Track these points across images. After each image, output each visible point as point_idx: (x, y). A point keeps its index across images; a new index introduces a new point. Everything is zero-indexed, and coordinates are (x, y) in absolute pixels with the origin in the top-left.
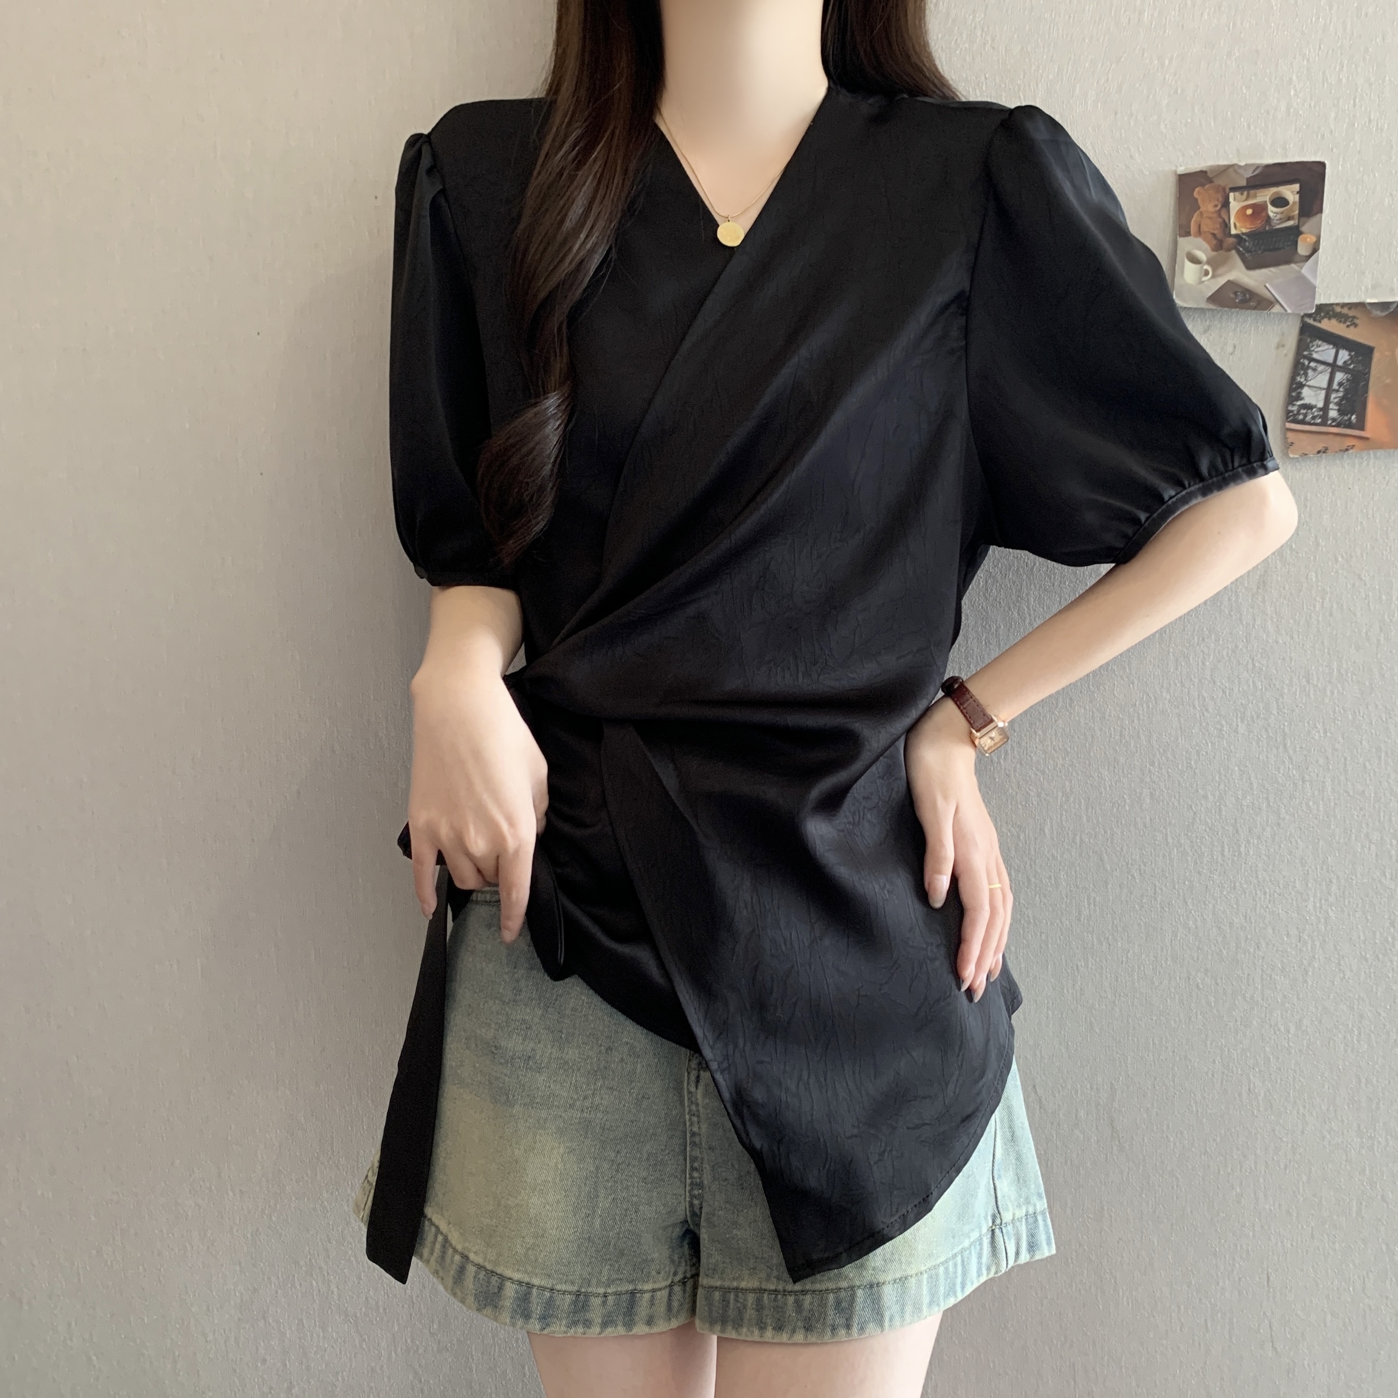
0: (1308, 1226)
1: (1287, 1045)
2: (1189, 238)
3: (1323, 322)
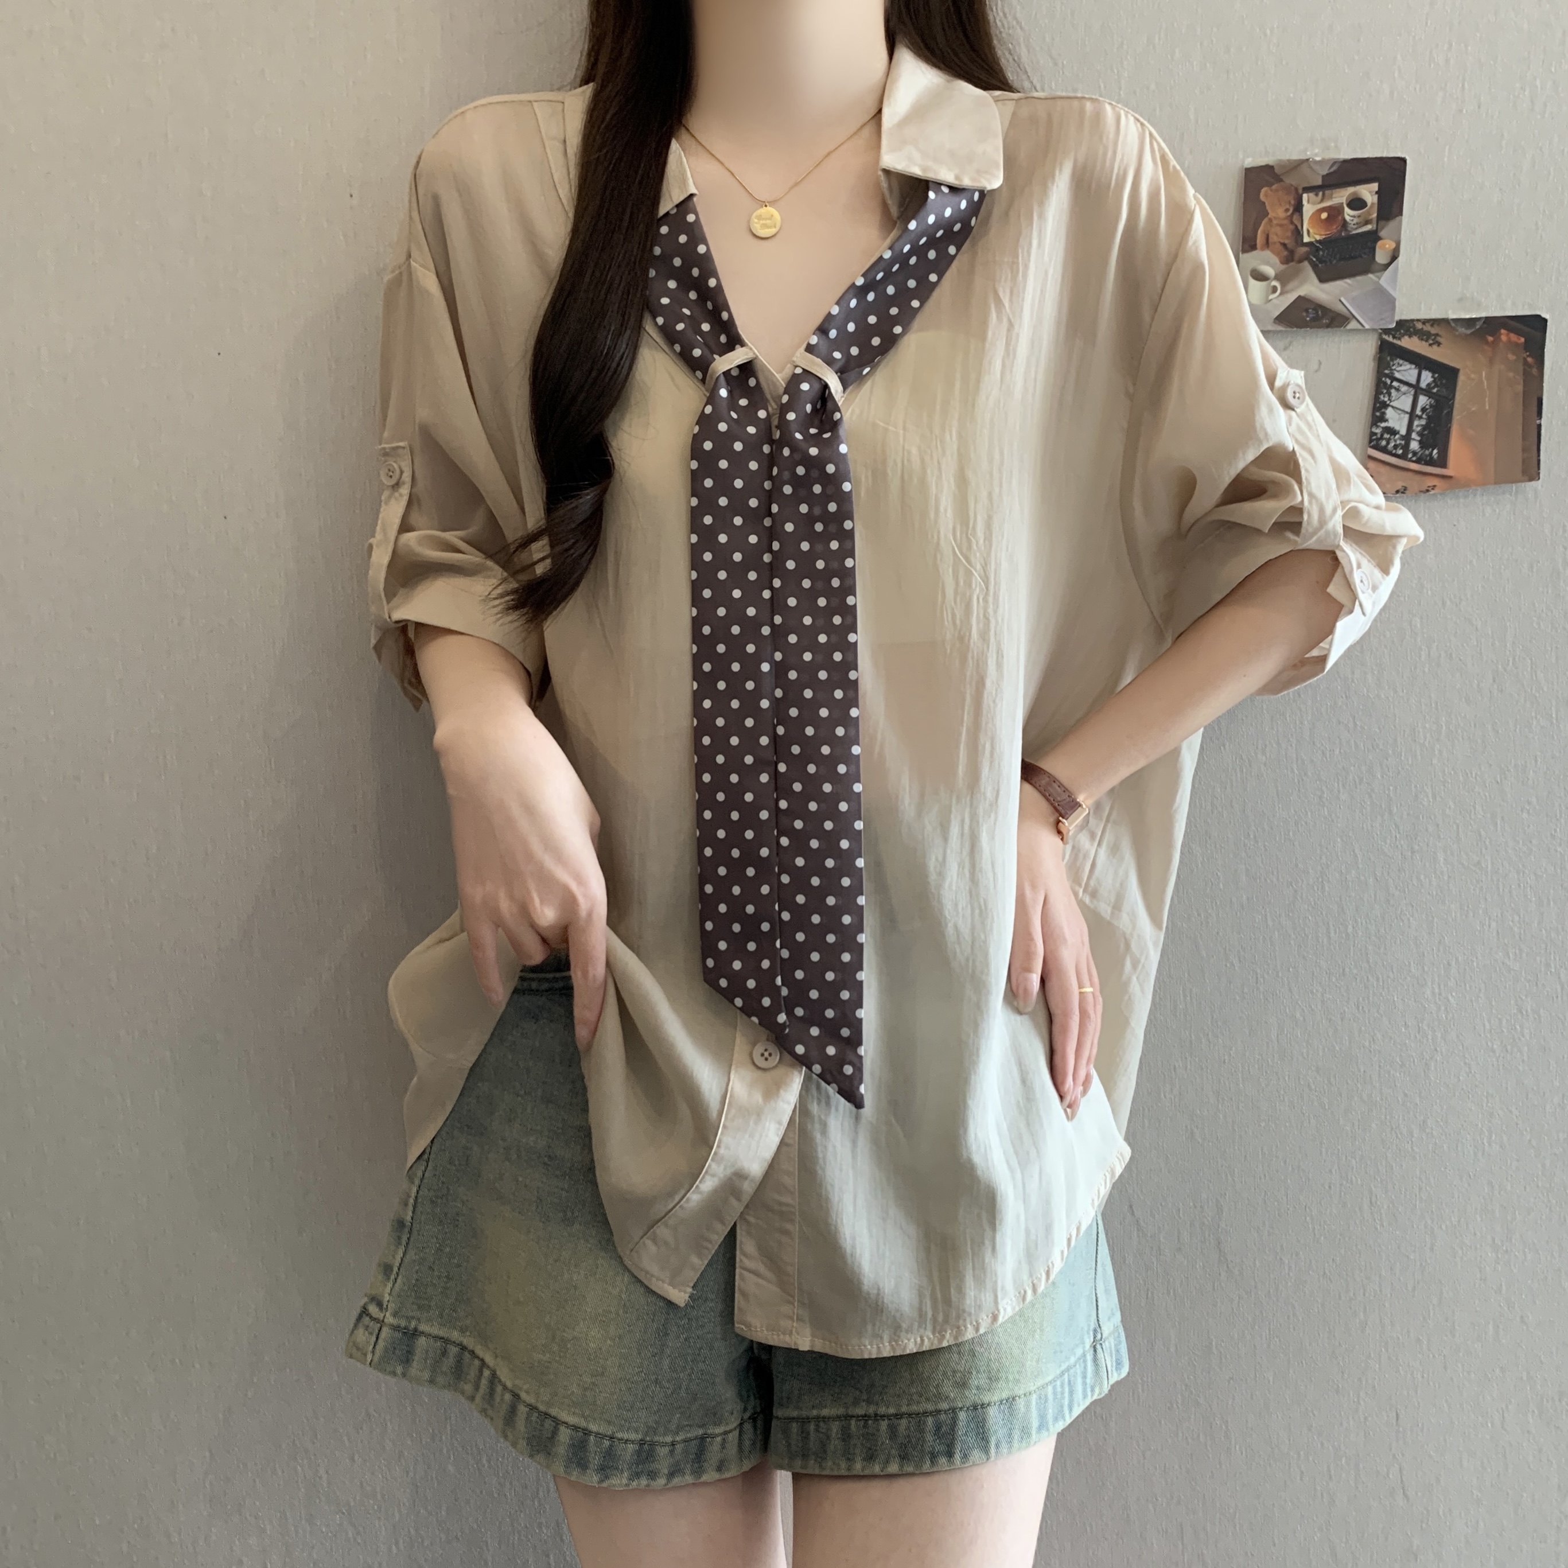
0: (1440, 1355)
1: (1410, 1149)
2: (1254, 253)
3: (1402, 340)
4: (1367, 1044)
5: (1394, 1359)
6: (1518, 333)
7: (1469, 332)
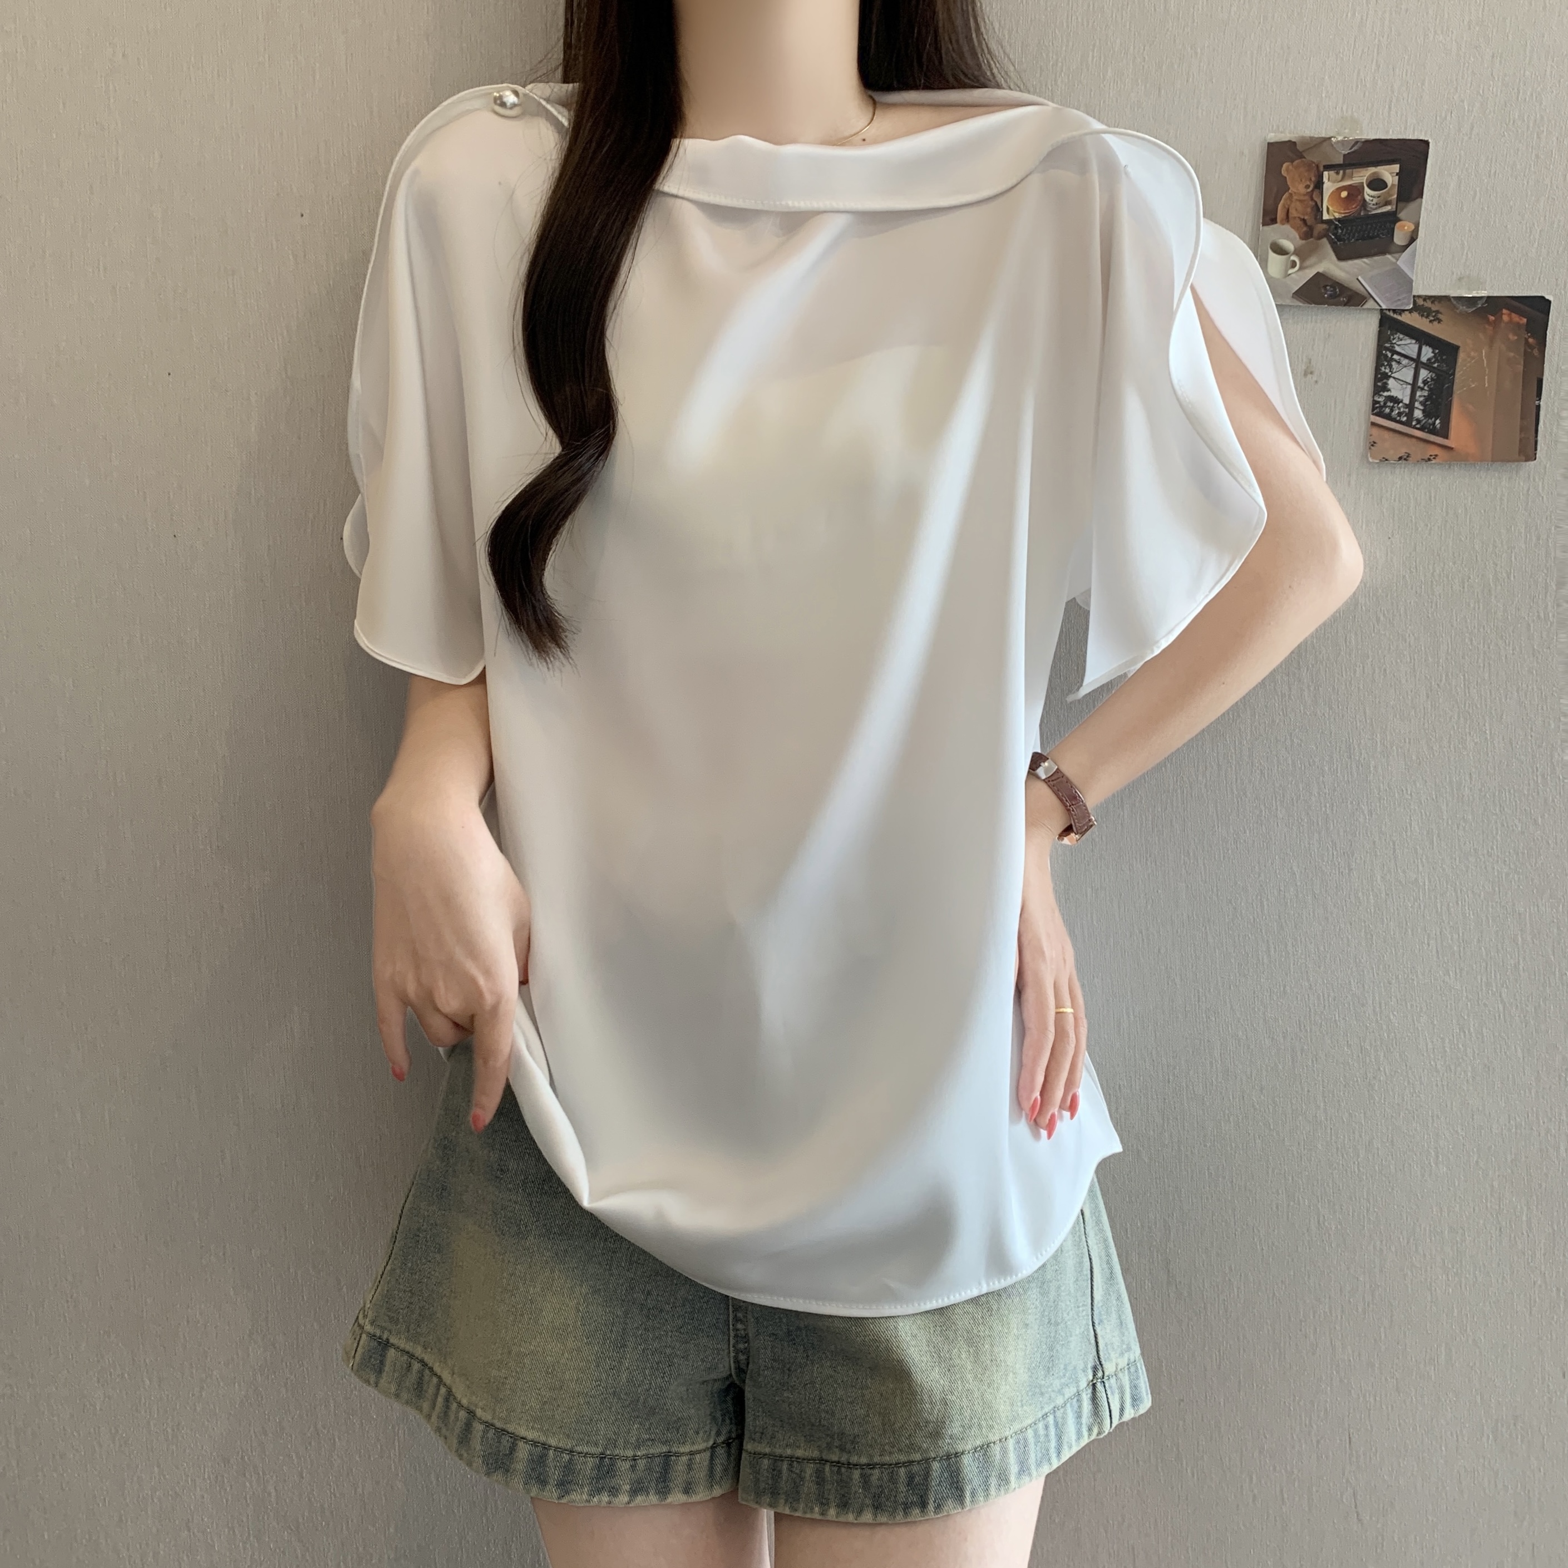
2: (1275, 226)
7: (1470, 310)
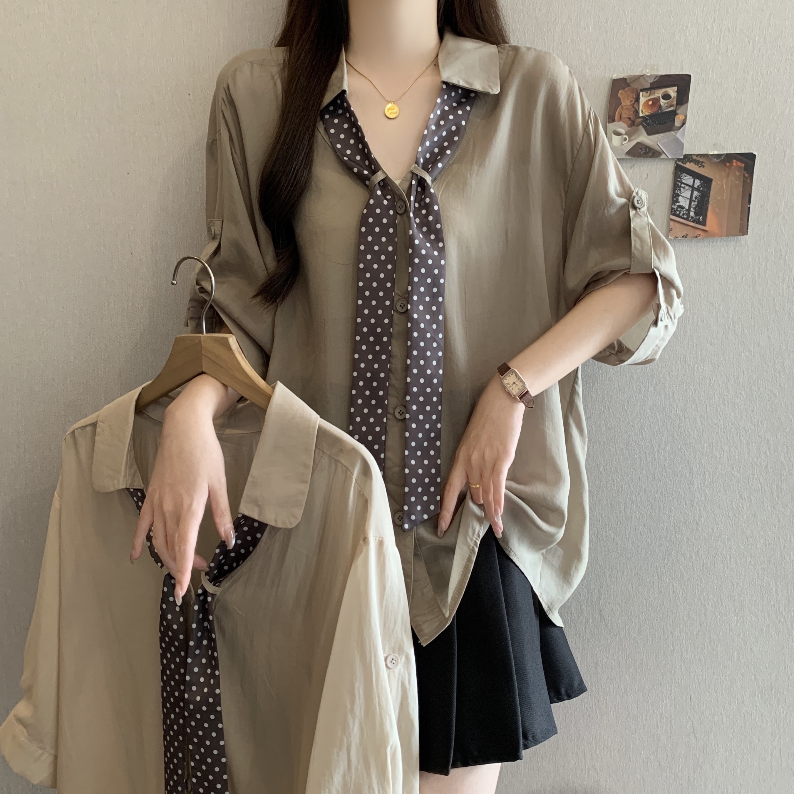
0: (711, 667)
2: (614, 123)
3: (686, 164)
4: (667, 513)
5: (688, 669)
6: (742, 161)
7: (718, 161)
